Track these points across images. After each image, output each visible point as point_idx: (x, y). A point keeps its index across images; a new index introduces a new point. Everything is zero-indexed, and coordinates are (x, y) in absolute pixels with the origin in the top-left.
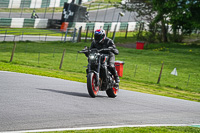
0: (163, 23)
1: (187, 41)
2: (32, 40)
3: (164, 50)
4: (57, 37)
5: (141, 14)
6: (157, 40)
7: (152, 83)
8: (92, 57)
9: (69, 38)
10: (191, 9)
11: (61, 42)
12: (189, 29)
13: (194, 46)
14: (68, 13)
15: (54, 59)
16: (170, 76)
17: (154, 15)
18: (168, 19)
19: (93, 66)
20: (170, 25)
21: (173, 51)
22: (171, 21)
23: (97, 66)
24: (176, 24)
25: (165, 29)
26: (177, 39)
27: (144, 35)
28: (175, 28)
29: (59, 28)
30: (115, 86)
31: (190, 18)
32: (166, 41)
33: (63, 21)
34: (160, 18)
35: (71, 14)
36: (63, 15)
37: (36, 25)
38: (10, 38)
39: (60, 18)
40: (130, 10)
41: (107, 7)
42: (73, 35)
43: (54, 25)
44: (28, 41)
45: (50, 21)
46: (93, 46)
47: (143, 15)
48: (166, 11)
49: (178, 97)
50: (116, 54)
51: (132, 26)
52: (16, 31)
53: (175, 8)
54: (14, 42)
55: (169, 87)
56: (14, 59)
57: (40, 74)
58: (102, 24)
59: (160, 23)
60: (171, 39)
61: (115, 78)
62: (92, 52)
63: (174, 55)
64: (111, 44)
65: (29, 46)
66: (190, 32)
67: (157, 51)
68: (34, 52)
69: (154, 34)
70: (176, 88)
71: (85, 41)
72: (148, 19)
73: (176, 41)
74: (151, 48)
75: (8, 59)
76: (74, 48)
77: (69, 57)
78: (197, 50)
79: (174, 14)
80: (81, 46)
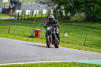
0: (60, 10)
1: (73, 19)
3: (61, 24)
5: (49, 6)
6: (57, 19)
8: (48, 29)
9: (13, 18)
10: (74, 3)
11: (9, 20)
12: (73, 13)
13: (76, 21)
14: (12, 5)
15: (5, 28)
16: (64, 37)
17: (56, 6)
18: (63, 8)
20: (64, 11)
21: (65, 24)
22: (65, 9)
23: (51, 33)
24: (67, 10)
25: (61, 13)
26: (67, 18)
28: (66, 13)
29: (8, 13)
30: (59, 42)
32: (62, 19)
34: (59, 7)
35: (14, 6)
36: (10, 6)
39: (8, 8)
40: (44, 3)
41: (32, 2)
42: (15, 16)
45: (3, 9)
47: (50, 6)
48: (61, 4)
49: (68, 47)
50: (59, 27)
51: (45, 12)
55: (63, 42)
58: (30, 11)
59: (59, 10)
60: (64, 18)
61: (59, 39)
62: (48, 26)
63: (66, 26)
66: (74, 15)
69: (56, 16)
70: (67, 43)
71: (21, 19)
72: (53, 8)
73: (67, 19)
76: (15, 23)
77: (13, 27)
78: (77, 24)
79: (66, 5)
80: (19, 22)
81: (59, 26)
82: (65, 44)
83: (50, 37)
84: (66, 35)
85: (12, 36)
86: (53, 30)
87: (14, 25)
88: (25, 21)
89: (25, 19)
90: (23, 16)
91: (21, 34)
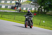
2: (7, 12)
3: (41, 16)
4: (14, 11)
6: (40, 13)
7: (38, 24)
8: (27, 17)
9: (17, 11)
11: (15, 12)
14: (17, 5)
15: (13, 17)
16: (43, 23)
17: (39, 6)
18: (43, 7)
19: (27, 20)
20: (43, 9)
21: (44, 16)
22: (44, 8)
23: (28, 20)
24: (45, 9)
26: (45, 13)
27: (36, 11)
28: (44, 10)
29: (14, 9)
30: (32, 25)
31: (48, 8)
32: (42, 13)
33: (15, 7)
34: (41, 7)
36: (15, 5)
37: (8, 8)
38: (1, 11)
39: (15, 6)
40: (33, 5)
41: (27, 4)
42: (18, 11)
43: (13, 8)
44: (6, 12)
45: (12, 7)
46: (27, 15)
48: (42, 5)
49: (45, 28)
51: (33, 9)
52: (3, 9)
53: (45, 5)
54: (2, 12)
55: (42, 25)
56: (2, 16)
57: (10, 21)
59: (41, 9)
62: (27, 16)
63: (44, 17)
64: (32, 14)
65: (6, 13)
67: (39, 16)
68: (8, 15)
69: (39, 11)
70: (44, 26)
72: (37, 7)
74: (38, 15)
75: (1, 16)
76: (18, 14)
77: (17, 16)
78: (50, 16)
79: (44, 6)
80: (20, 14)
81: (33, 16)
82: (43, 26)
83: (27, 22)
84: (44, 22)
85: (16, 21)
86: (29, 18)
87: (17, 15)
88: (23, 13)
89: (23, 12)
90: (22, 11)
91: (21, 20)
